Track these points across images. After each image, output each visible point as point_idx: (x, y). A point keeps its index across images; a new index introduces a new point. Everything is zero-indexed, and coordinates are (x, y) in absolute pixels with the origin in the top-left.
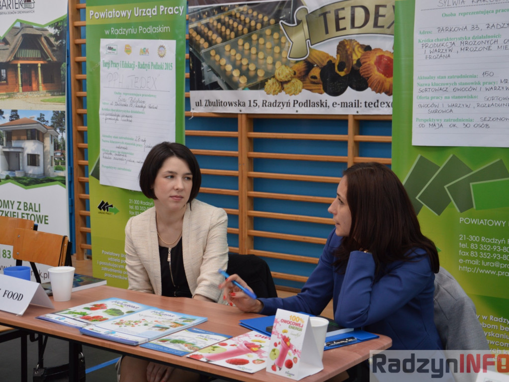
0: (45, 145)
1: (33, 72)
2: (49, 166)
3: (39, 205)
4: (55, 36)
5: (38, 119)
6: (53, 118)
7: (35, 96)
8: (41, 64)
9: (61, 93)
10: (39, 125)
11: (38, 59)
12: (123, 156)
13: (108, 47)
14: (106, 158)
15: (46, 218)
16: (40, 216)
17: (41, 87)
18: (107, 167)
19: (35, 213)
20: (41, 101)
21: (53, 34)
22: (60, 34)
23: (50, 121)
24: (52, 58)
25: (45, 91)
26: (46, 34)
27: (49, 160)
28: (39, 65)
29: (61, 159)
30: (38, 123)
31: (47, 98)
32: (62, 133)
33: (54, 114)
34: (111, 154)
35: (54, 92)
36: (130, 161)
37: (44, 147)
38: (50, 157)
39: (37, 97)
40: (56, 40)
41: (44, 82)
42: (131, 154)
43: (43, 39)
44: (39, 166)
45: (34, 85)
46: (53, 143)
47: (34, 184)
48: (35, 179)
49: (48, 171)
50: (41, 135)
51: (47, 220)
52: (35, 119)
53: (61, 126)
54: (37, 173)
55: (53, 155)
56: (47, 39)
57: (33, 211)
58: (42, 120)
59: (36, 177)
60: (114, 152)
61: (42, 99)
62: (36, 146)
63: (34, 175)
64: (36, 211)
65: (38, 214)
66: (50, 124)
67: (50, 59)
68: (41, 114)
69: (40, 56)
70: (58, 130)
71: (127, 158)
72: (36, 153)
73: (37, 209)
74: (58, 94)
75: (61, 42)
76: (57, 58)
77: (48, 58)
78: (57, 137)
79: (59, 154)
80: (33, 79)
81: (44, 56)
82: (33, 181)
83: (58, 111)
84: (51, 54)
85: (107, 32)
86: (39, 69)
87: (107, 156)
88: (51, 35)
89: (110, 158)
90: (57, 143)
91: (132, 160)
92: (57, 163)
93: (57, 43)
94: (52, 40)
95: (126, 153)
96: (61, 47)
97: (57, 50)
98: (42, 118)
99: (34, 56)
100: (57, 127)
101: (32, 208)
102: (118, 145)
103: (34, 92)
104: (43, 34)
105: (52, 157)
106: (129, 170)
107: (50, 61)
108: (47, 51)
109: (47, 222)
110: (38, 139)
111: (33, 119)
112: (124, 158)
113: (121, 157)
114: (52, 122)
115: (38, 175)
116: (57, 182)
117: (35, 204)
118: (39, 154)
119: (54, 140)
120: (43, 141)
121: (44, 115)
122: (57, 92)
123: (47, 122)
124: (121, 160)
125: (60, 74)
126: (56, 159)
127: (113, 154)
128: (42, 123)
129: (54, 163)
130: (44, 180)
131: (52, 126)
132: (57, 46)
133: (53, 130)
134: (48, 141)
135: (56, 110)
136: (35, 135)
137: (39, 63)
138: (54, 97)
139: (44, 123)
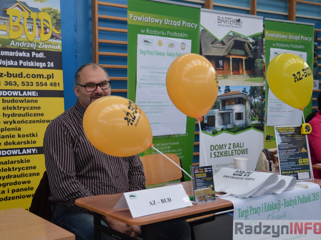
0: (246, 106)
1: (240, 63)
2: (248, 119)
3: (243, 143)
4: (253, 43)
5: (243, 91)
6: (250, 91)
7: (241, 77)
8: (245, 59)
9: (254, 76)
10: (243, 95)
11: (243, 56)
12: (280, 109)
13: (274, 52)
14: (271, 111)
15: (247, 150)
16: (243, 150)
17: (244, 72)
18: (272, 116)
19: (240, 149)
20: (245, 80)
21: (252, 42)
22: (255, 42)
23: (249, 92)
24: (250, 56)
25: (246, 75)
26: (248, 42)
27: (248, 115)
28: (244, 59)
29: (253, 114)
30: (243, 93)
31: (247, 79)
32: (254, 98)
33: (251, 88)
34: (274, 109)
35: (251, 75)
36: (283, 111)
37: (246, 108)
38: (248, 113)
39: (242, 78)
40: (253, 46)
41: (246, 69)
42: (284, 108)
43: (246, 44)
44: (243, 119)
45: (241, 71)
46: (250, 105)
47: (240, 131)
48: (241, 128)
49: (248, 122)
50: (244, 101)
51: (247, 151)
52: (241, 92)
53: (254, 95)
54: (242, 124)
55: (249, 112)
56: (248, 44)
57: (239, 147)
58: (245, 91)
59: (241, 126)
60: (275, 107)
61: (245, 79)
62: (241, 108)
63: (240, 125)
64: (241, 147)
65: (242, 149)
66: (248, 94)
67: (249, 56)
68: (244, 88)
69: (244, 54)
70: (252, 97)
71: (281, 110)
72: (241, 112)
73: (242, 146)
74: (253, 76)
75: (256, 47)
76: (253, 56)
77: (249, 55)
78: (252, 101)
79: (253, 111)
80: (240, 67)
81: (246, 55)
82: (239, 129)
83: (253, 87)
84: (250, 53)
85: (274, 45)
86: (244, 62)
87: (271, 110)
88: (251, 43)
89: (273, 111)
90: (252, 105)
91: (285, 111)
92: (252, 117)
93: (253, 48)
94: (251, 45)
95: (281, 108)
96: (255, 50)
97: (253, 52)
98: (244, 91)
99: (241, 54)
100: (252, 95)
101: (239, 146)
102: (277, 104)
103: (240, 75)
104: (246, 42)
105: (249, 113)
106: (284, 116)
107: (249, 57)
108: (248, 52)
109: (247, 152)
110: (243, 103)
111: (240, 91)
112: (280, 110)
113: (278, 110)
114: (250, 93)
115: (243, 125)
116: (252, 128)
117: (240, 143)
118: (243, 112)
119: (251, 103)
120: (245, 104)
121: (246, 89)
122: (253, 75)
123: (247, 93)
124: (279, 111)
125: (254, 66)
126: (251, 114)
127: (275, 108)
128: (245, 94)
129: (250, 117)
130: (245, 127)
131: (250, 95)
132: (253, 50)
133: (250, 98)
134: (247, 103)
135: (251, 86)
136: (241, 101)
137: (244, 58)
138: (251, 78)
139: (246, 93)
